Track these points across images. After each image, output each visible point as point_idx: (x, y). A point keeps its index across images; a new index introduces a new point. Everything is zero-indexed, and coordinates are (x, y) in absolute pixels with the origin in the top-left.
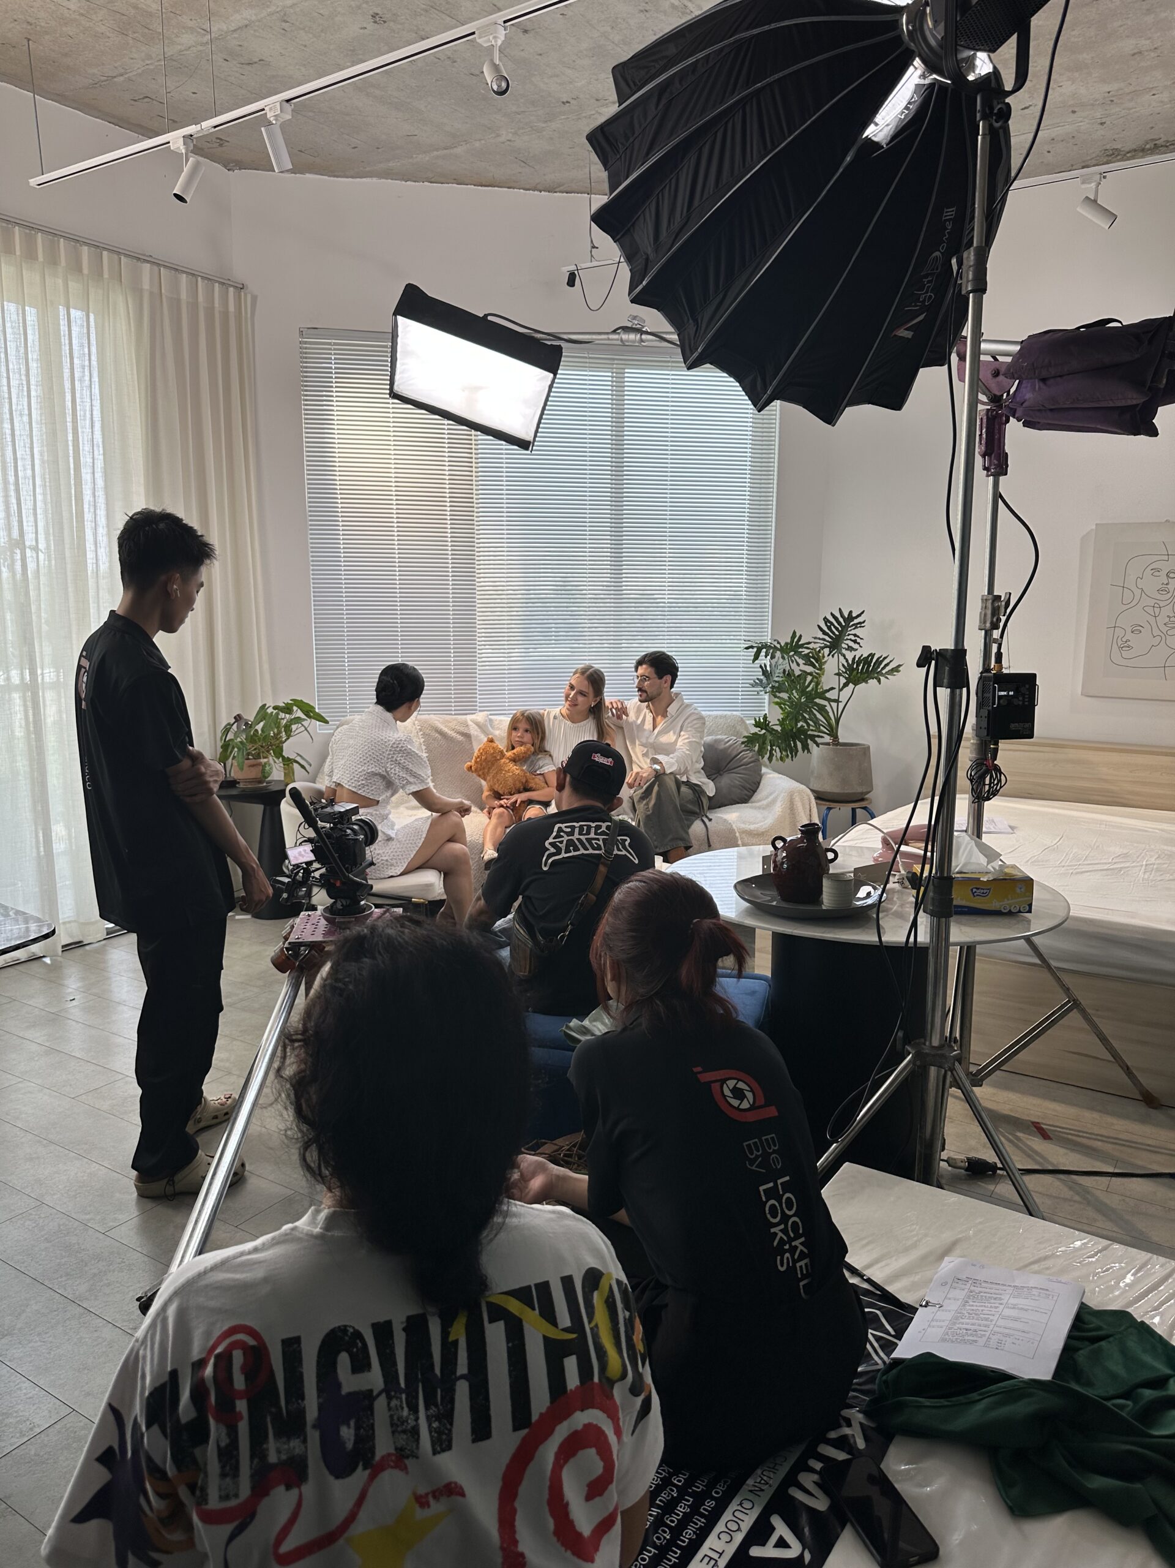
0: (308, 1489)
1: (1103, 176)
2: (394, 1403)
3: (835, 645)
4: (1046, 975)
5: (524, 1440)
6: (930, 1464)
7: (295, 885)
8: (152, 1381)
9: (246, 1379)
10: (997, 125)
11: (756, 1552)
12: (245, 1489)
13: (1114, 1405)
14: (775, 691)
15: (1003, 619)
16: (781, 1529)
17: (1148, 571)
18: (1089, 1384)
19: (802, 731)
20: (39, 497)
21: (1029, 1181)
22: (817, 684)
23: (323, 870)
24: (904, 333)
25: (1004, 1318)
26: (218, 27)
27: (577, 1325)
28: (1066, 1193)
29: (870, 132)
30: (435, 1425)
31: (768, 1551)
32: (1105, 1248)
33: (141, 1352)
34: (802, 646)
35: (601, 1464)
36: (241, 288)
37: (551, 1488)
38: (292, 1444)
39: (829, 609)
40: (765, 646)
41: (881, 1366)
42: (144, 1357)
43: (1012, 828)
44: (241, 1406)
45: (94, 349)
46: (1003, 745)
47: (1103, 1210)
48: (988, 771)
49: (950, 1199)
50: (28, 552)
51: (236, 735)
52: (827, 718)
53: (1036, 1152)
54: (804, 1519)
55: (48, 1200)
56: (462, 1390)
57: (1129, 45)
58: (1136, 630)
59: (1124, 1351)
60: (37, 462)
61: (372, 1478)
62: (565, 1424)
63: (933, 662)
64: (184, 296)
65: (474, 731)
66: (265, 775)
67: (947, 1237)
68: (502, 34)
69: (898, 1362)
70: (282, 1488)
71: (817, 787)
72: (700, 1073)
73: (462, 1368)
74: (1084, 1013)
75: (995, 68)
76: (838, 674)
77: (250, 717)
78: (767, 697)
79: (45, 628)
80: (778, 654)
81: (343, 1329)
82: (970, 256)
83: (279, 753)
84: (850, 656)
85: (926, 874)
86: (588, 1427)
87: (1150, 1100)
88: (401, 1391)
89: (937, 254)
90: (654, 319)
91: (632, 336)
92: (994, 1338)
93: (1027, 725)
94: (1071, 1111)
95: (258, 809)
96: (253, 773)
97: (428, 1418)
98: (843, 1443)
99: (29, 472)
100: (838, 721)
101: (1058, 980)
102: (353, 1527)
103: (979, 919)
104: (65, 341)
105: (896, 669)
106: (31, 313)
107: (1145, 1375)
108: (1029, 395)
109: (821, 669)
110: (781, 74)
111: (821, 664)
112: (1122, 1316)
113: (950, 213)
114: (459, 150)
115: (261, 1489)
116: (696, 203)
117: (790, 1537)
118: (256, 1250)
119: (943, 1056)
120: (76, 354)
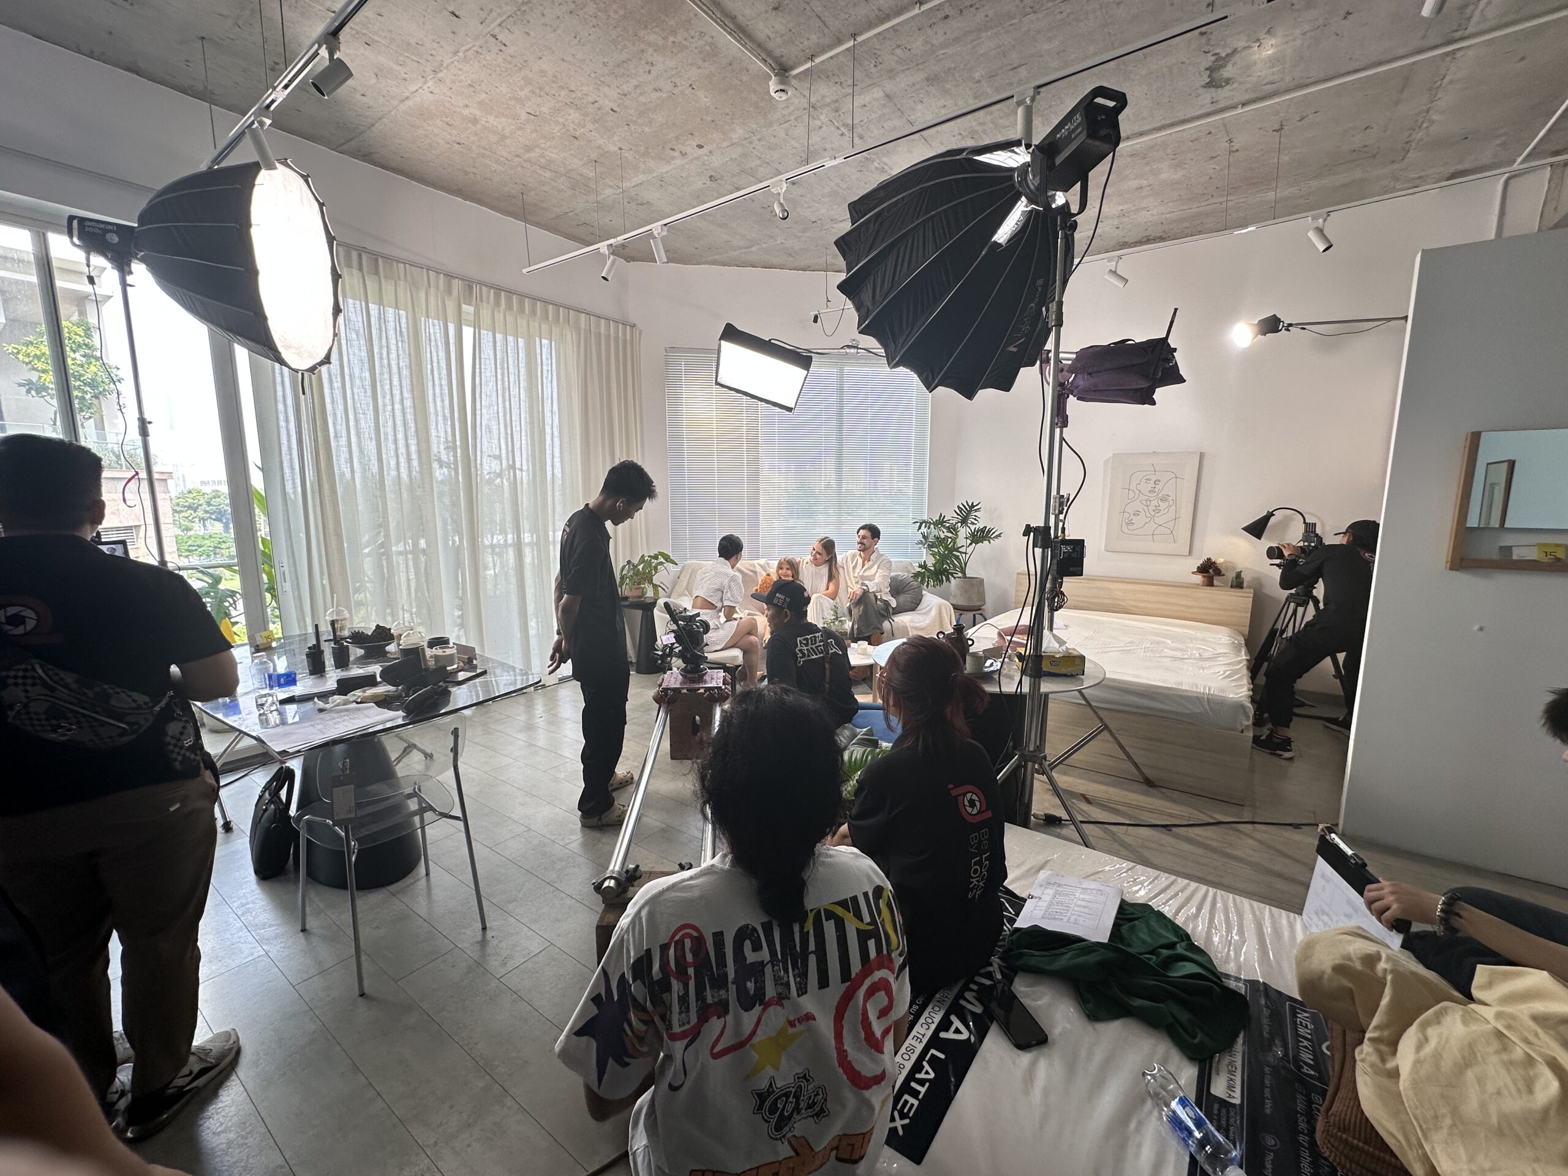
0: (729, 1018)
1: (1120, 257)
2: (776, 968)
3: (964, 521)
4: (1089, 710)
5: (848, 989)
6: (1040, 989)
7: (664, 656)
8: (635, 954)
9: (693, 955)
10: (1069, 233)
11: (943, 1035)
12: (694, 1020)
13: (1146, 958)
14: (930, 547)
15: (1066, 508)
16: (957, 1023)
17: (1144, 480)
18: (1129, 945)
19: (946, 570)
20: (524, 442)
21: (1086, 828)
22: (955, 543)
23: (680, 648)
24: (1012, 349)
25: (1079, 906)
26: (627, 184)
27: (873, 922)
28: (1102, 834)
29: (995, 238)
30: (798, 980)
31: (950, 1035)
32: (1133, 868)
33: (625, 937)
34: (945, 522)
35: (887, 1000)
36: (633, 326)
37: (863, 1015)
38: (721, 993)
39: (960, 501)
40: (924, 522)
41: (1008, 933)
42: (628, 940)
43: (1066, 626)
44: (691, 971)
45: (554, 361)
46: (1065, 579)
47: (1124, 845)
48: (1057, 595)
49: (1039, 837)
50: (518, 472)
51: (628, 572)
52: (960, 563)
53: (1084, 811)
54: (969, 1018)
55: (533, 827)
56: (812, 960)
57: (1134, 184)
58: (1137, 514)
59: (1148, 926)
60: (523, 423)
61: (764, 1010)
62: (869, 978)
63: (1032, 534)
64: (603, 331)
65: (758, 569)
66: (643, 594)
67: (1041, 858)
68: (785, 186)
69: (1018, 930)
70: (715, 1017)
71: (954, 602)
72: (952, 789)
73: (812, 947)
74: (1110, 732)
75: (1067, 201)
76: (966, 538)
77: (636, 562)
78: (925, 550)
79: (525, 513)
80: (932, 526)
81: (747, 926)
82: (1053, 306)
83: (651, 582)
84: (973, 527)
85: (1027, 653)
86: (882, 979)
87: (1149, 783)
88: (778, 961)
89: (1033, 305)
90: (871, 342)
91: (852, 351)
92: (1073, 918)
93: (1080, 568)
94: (1103, 788)
95: (639, 613)
96: (637, 593)
97: (794, 976)
98: (989, 976)
99: (518, 428)
100: (966, 565)
101: (1096, 713)
102: (754, 1038)
103: (1055, 679)
104: (539, 357)
105: (999, 535)
106: (521, 342)
107: (1162, 941)
108: (1081, 383)
109: (956, 535)
110: (945, 207)
111: (957, 532)
112: (1146, 907)
113: (1040, 282)
114: (754, 249)
115: (703, 1019)
116: (897, 278)
117: (962, 1028)
118: (691, 878)
119: (1036, 756)
120: (544, 364)
